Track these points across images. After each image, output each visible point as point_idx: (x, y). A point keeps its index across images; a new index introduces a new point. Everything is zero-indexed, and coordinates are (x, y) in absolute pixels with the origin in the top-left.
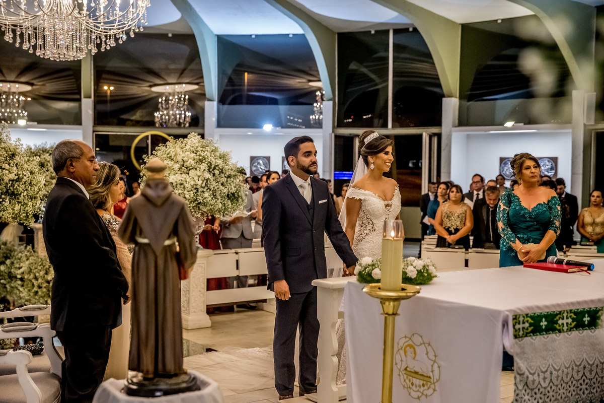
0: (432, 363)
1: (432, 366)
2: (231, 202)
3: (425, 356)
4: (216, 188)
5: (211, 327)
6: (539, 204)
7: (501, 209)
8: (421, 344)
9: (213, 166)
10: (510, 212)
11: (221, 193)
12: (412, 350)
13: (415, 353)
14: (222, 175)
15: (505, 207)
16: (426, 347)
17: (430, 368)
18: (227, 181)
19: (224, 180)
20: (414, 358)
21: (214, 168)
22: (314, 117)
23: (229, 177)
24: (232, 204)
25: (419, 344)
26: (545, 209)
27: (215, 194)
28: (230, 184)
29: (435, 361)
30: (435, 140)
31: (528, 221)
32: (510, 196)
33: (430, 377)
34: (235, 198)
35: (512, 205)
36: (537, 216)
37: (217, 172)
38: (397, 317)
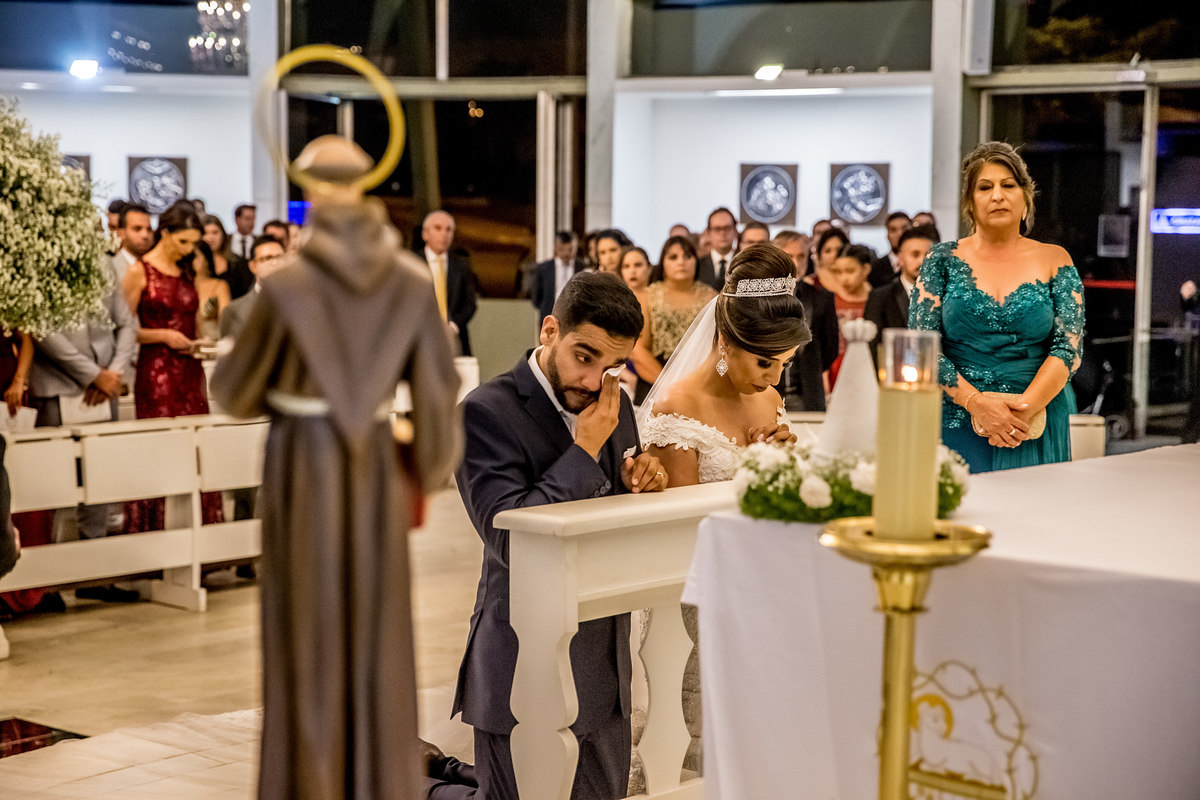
0: (1008, 746)
1: (1010, 756)
2: (70, 286)
3: (986, 730)
4: (24, 244)
5: (11, 657)
6: (1026, 286)
7: (920, 300)
8: (971, 693)
9: (12, 180)
10: (944, 311)
11: (38, 261)
12: (938, 710)
13: (949, 719)
14: (42, 207)
15: (929, 295)
16: (988, 701)
17: (1003, 763)
18: (55, 226)
19: (47, 220)
20: (946, 735)
21: (17, 186)
22: (199, 40)
23: (60, 212)
24: (73, 294)
25: (963, 691)
26: (1041, 298)
27: (19, 263)
28: (64, 232)
29: (1018, 742)
30: (568, 113)
31: (997, 332)
32: (946, 264)
33: (1002, 789)
34: (80, 275)
35: (951, 287)
36: (1020, 316)
37: (24, 197)
38: (920, 618)
